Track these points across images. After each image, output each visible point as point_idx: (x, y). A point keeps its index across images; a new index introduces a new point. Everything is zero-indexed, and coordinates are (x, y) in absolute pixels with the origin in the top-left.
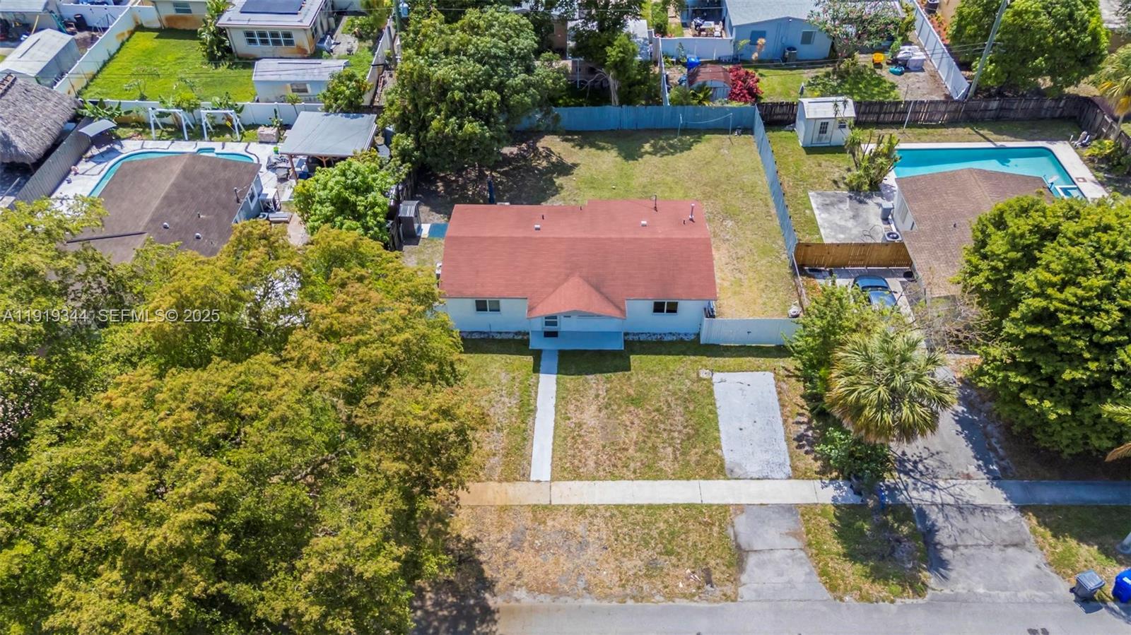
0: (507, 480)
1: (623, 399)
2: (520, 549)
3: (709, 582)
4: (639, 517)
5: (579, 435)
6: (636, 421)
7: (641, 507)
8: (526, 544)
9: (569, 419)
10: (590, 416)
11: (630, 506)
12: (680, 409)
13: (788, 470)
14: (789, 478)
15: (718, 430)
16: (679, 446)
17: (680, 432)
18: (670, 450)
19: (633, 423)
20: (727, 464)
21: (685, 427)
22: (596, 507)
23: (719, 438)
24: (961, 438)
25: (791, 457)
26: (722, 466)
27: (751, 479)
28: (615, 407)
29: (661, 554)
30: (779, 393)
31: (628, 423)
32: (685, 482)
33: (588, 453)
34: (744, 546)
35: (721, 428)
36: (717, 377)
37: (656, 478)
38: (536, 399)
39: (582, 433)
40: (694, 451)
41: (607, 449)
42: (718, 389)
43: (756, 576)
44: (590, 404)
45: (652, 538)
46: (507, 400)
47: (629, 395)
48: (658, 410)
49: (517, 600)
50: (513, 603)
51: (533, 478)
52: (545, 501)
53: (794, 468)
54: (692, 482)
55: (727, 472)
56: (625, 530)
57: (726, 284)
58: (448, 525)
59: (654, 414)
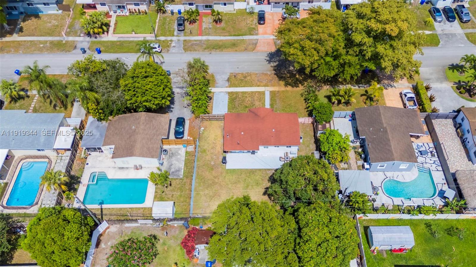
0: (274, 91)
1: (249, 107)
3: (235, 76)
5: (259, 99)
7: (246, 87)
8: (269, 80)
10: (257, 103)
11: (249, 87)
12: (236, 105)
15: (228, 101)
16: (238, 97)
17: (237, 100)
18: (240, 97)
19: (247, 102)
21: (235, 101)
22: (255, 87)
24: (175, 100)
25: (213, 96)
27: (223, 92)
28: (251, 105)
30: (212, 109)
32: (237, 91)
33: (258, 96)
37: (243, 92)
40: (234, 96)
41: (253, 96)
44: (257, 106)
46: (277, 107)
51: (269, 91)
55: (228, 93)
59: (242, 104)
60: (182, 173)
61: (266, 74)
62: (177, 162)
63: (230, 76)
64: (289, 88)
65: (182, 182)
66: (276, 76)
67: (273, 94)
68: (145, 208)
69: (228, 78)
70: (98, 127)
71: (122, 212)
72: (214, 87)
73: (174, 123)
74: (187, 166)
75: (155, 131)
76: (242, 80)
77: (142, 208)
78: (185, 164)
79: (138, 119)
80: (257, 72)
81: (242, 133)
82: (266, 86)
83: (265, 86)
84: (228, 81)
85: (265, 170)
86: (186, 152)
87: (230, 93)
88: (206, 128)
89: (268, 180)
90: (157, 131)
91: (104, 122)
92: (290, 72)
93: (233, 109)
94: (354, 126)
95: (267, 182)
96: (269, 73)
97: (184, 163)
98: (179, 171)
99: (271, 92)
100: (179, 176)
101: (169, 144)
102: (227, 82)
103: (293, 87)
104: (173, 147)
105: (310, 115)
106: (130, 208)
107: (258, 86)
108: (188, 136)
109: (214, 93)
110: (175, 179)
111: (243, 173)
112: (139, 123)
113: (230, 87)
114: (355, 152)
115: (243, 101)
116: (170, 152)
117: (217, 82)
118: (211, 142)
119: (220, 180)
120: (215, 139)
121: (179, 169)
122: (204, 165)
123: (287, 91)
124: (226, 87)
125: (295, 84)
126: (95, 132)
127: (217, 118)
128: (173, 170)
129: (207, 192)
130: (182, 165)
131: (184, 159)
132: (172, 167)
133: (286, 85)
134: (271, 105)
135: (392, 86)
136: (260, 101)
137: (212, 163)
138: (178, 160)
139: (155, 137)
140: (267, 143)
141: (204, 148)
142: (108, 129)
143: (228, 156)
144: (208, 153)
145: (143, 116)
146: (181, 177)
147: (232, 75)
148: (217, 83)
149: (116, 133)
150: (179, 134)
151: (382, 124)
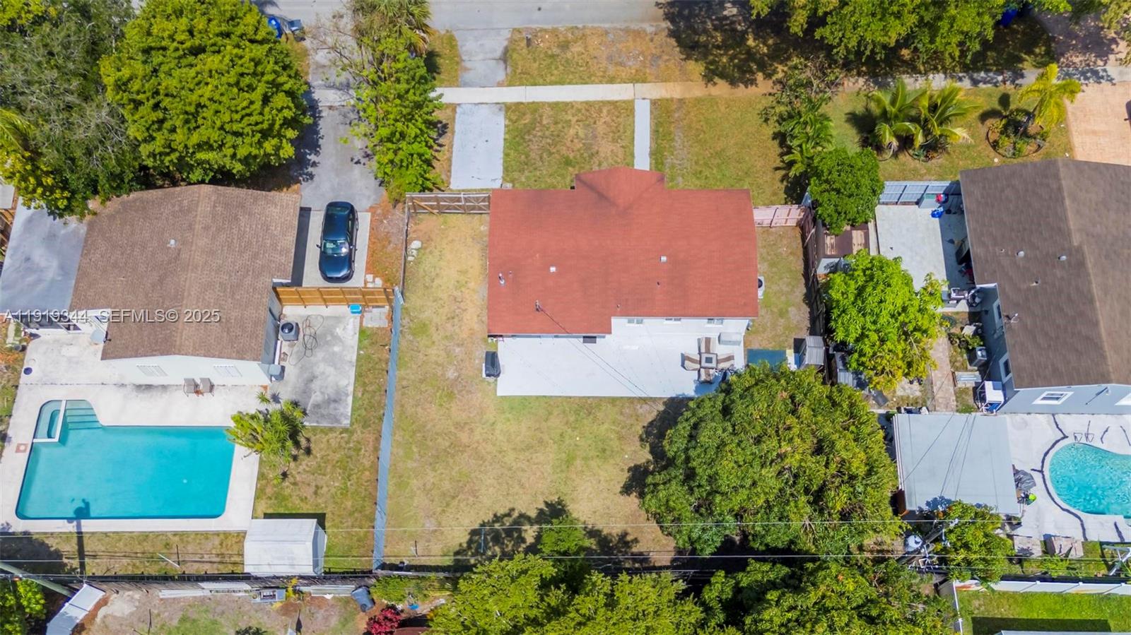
0: (667, 100)
1: (578, 163)
2: (653, 55)
3: (529, 40)
4: (571, 77)
5: (613, 132)
6: (569, 144)
7: (569, 83)
8: (649, 58)
9: (622, 147)
10: (606, 148)
11: (577, 84)
12: (533, 155)
13: (458, 110)
14: (459, 105)
15: (505, 139)
16: (538, 124)
17: (535, 136)
18: (545, 122)
19: (572, 141)
20: (502, 115)
21: (530, 140)
22: (601, 82)
23: (505, 133)
24: (322, 133)
25: (454, 118)
26: (506, 112)
27: (487, 104)
28: (585, 155)
29: (558, 56)
30: (450, 171)
31: (576, 141)
32: (536, 101)
33: (608, 119)
34: (501, 62)
35: (502, 142)
36: (497, 185)
37: (557, 104)
38: (651, 164)
39: (611, 134)
40: (526, 121)
41: (592, 121)
42: (499, 172)
43: (497, 44)
44: (606, 158)
45: (563, 65)
46: (675, 161)
47: (574, 167)
48: (550, 154)
49: (652, 26)
50: (655, 24)
51: (648, 101)
52: (638, 86)
53: (454, 110)
54: (531, 101)
55: (504, 108)
56: (582, 69)
57: (472, 285)
58: (706, 68)
59: (554, 151)
60: (349, 409)
61: (638, 34)
62: (330, 370)
63: (512, 41)
64: (721, 88)
65: (347, 443)
66: (673, 42)
67: (660, 108)
68: (227, 535)
69: (506, 50)
70: (51, 237)
71: (148, 547)
72: (455, 82)
73: (316, 222)
74: (365, 384)
75: (246, 256)
76: (552, 56)
77: (217, 534)
78: (359, 376)
79: (189, 211)
80: (607, 26)
81: (553, 269)
82: (637, 81)
83: (634, 80)
84: (505, 61)
85: (631, 400)
86: (362, 331)
87: (513, 111)
88: (427, 241)
89: (642, 440)
90: (255, 256)
91: (72, 220)
92: (724, 25)
93: (522, 171)
94: (951, 236)
95: (638, 443)
96: (650, 29)
97: (352, 374)
98: (336, 400)
99: (654, 103)
100: (338, 421)
101: (303, 301)
102: (502, 65)
103: (733, 82)
104: (317, 311)
105: (795, 191)
106: (175, 534)
107: (612, 81)
108: (368, 271)
109: (454, 107)
110: (325, 431)
111: (555, 413)
112: (191, 227)
113: (511, 84)
114: (950, 337)
115: (557, 139)
116: (308, 332)
117: (468, 65)
118: (445, 296)
119: (477, 437)
120: (459, 286)
121: (338, 392)
122: (421, 381)
123: (713, 101)
124: (500, 85)
125: (741, 74)
126: (40, 256)
127: (468, 206)
128: (316, 398)
129: (431, 477)
130: (347, 381)
131: (354, 358)
132: (315, 385)
133: (710, 76)
134: (657, 154)
135: (1098, 78)
136: (614, 141)
137: (451, 374)
138: (333, 360)
139: (248, 281)
140: (639, 308)
141: (423, 316)
142: (87, 245)
143: (507, 349)
144: (435, 337)
145: (205, 196)
146: (346, 422)
147: (517, 36)
148: (466, 69)
149: (115, 265)
150: (335, 265)
151: (1065, 234)
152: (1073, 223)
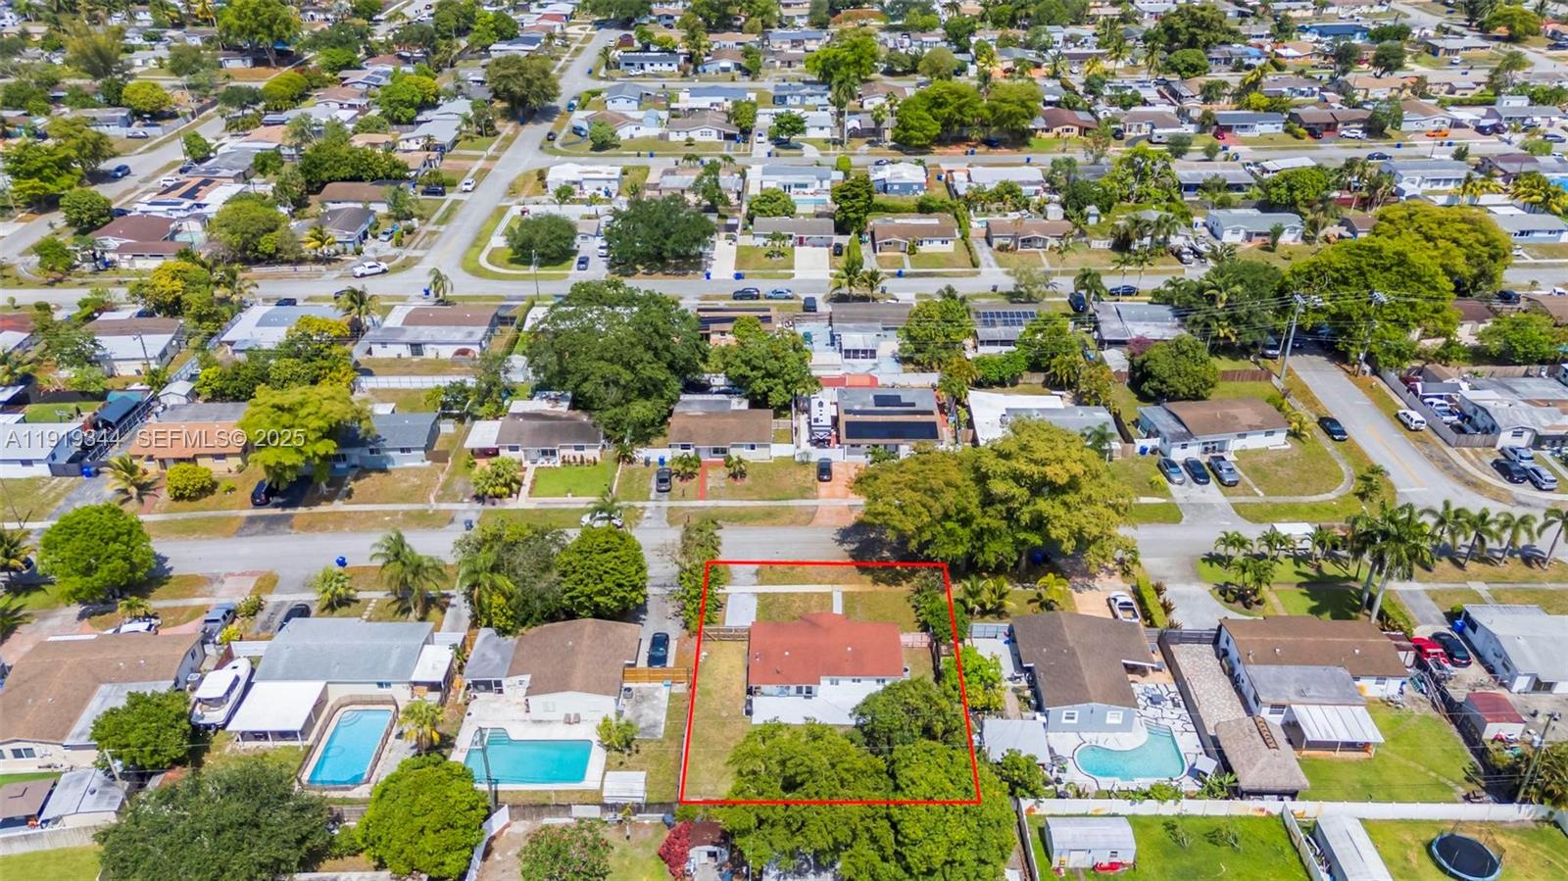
0: (852, 592)
6: (794, 610)
7: (794, 584)
11: (799, 584)
12: (773, 615)
15: (757, 608)
16: (776, 602)
17: (775, 607)
19: (796, 609)
21: (772, 609)
22: (813, 584)
23: (757, 605)
26: (758, 597)
31: (798, 609)
33: (817, 599)
39: (819, 606)
40: (769, 600)
48: (784, 615)
51: (841, 592)
55: (757, 595)
57: (737, 672)
58: (873, 578)
59: (786, 613)
60: (663, 730)
61: (836, 563)
62: (651, 712)
64: (882, 587)
65: (660, 747)
66: (854, 566)
67: (848, 597)
68: (584, 792)
69: (758, 570)
70: (497, 646)
71: (538, 797)
72: (729, 584)
73: (646, 646)
74: (672, 719)
75: (611, 650)
76: (785, 573)
77: (579, 791)
78: (669, 715)
79: (580, 630)
80: (815, 560)
81: (787, 653)
82: (835, 583)
83: (832, 583)
86: (671, 695)
87: (761, 595)
88: (710, 653)
90: (616, 650)
91: (510, 638)
92: (882, 560)
94: (1014, 651)
96: (842, 561)
97: (664, 714)
98: (655, 726)
99: (844, 593)
100: (655, 736)
101: (636, 679)
102: (756, 576)
103: (889, 585)
104: (644, 685)
105: (925, 627)
106: (555, 791)
107: (820, 583)
108: (675, 664)
109: (727, 595)
110: (647, 741)
112: (581, 638)
113: (761, 584)
114: (1018, 697)
115: (787, 608)
116: (638, 693)
117: (735, 576)
118: (720, 678)
120: (729, 673)
121: (655, 722)
122: (706, 718)
123: (876, 592)
124: (754, 585)
125: (894, 580)
126: (490, 653)
127: (733, 636)
128: (642, 725)
129: (711, 764)
130: (662, 717)
131: (666, 706)
132: (641, 718)
133: (876, 582)
134: (846, 609)
135: (1090, 588)
136: (822, 606)
137: (725, 714)
138: (653, 708)
139: (612, 661)
140: (836, 671)
141: (707, 687)
142: (518, 648)
143: (757, 701)
144: (716, 696)
145: (588, 625)
146: (660, 737)
148: (734, 578)
149: (534, 655)
150: (657, 659)
151: (1066, 641)
152: (1068, 636)
